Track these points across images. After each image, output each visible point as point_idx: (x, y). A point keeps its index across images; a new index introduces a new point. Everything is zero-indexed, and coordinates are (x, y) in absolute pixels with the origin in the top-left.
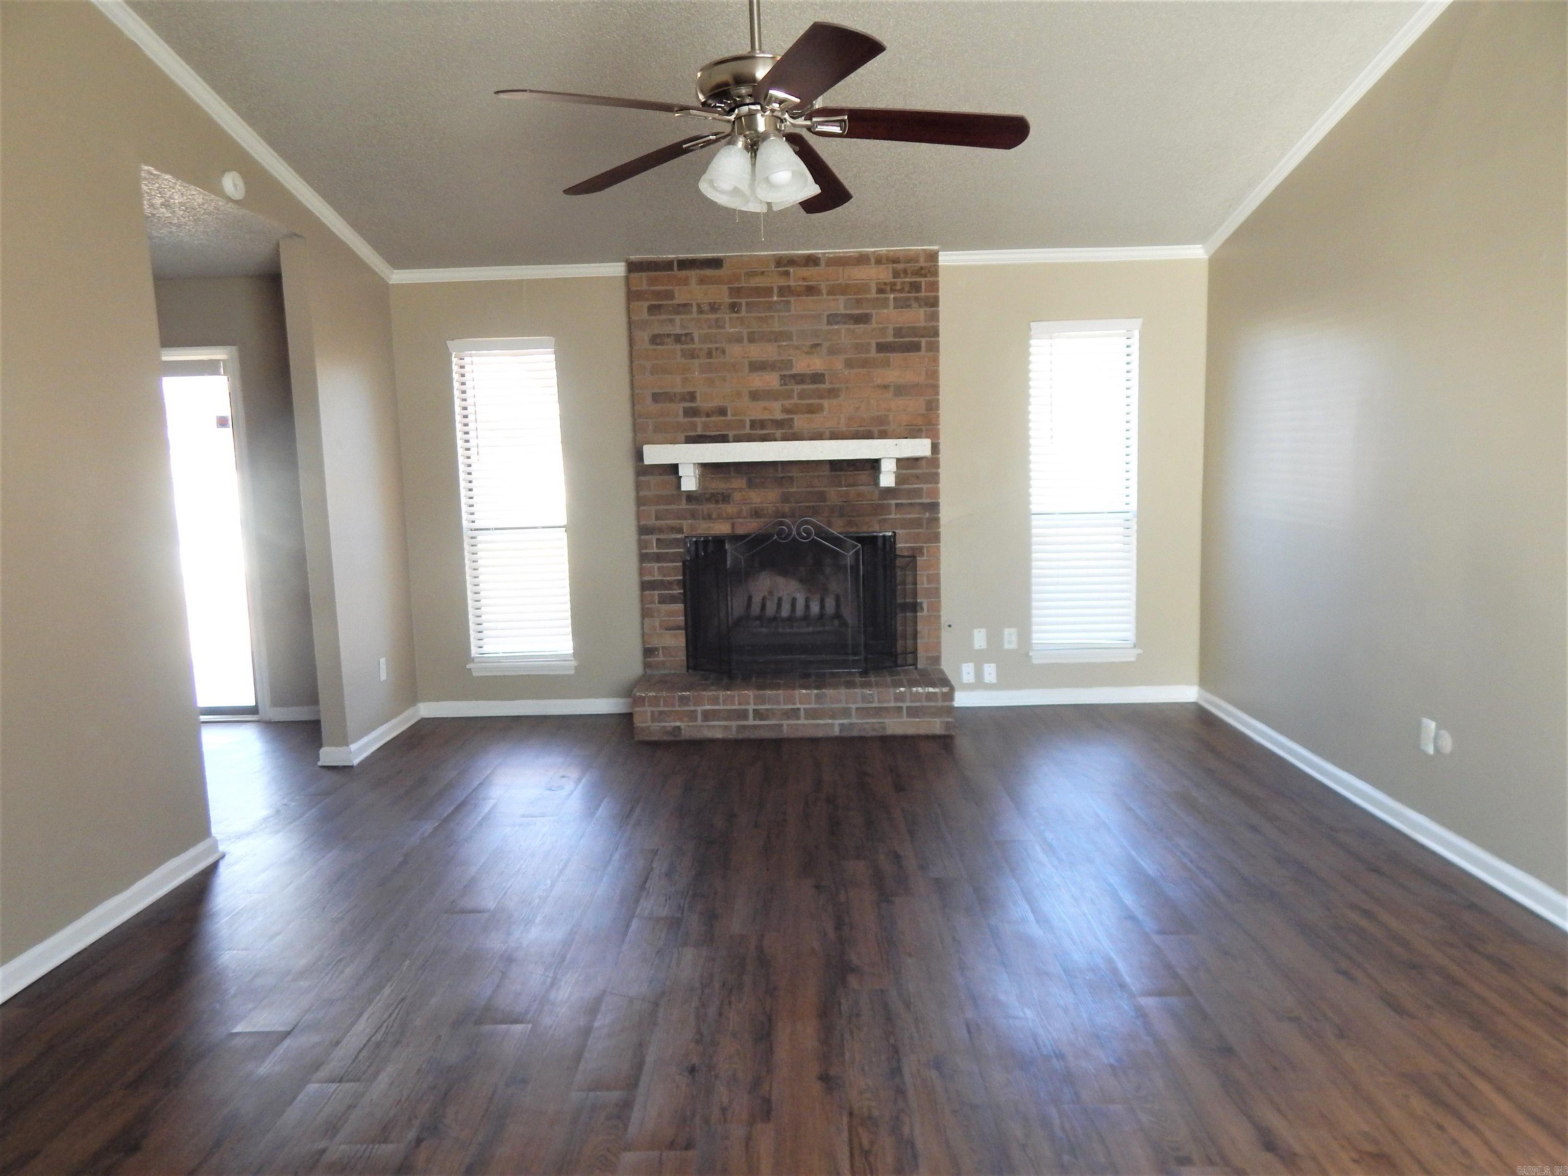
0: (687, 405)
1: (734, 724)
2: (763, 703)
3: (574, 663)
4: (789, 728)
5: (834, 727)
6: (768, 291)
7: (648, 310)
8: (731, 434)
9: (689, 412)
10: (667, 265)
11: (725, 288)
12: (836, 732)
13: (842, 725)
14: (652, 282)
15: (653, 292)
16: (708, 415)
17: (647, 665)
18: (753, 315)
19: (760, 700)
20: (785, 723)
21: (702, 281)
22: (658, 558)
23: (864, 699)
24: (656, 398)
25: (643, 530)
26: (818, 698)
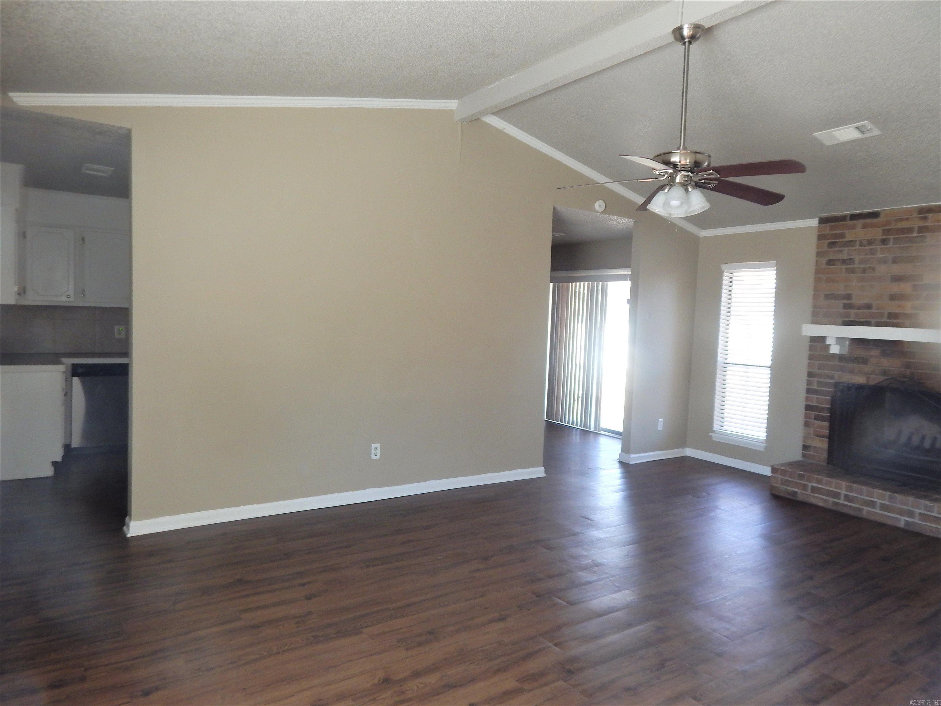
0: (846, 301)
1: (831, 500)
2: (851, 492)
3: (764, 445)
4: (866, 511)
5: (902, 521)
6: (910, 230)
7: (828, 245)
8: (873, 321)
9: (846, 306)
10: (843, 218)
11: (880, 230)
12: (902, 524)
13: (907, 522)
14: (832, 229)
15: (832, 234)
16: (859, 308)
17: (804, 455)
18: (898, 246)
19: (850, 489)
20: (866, 508)
21: (864, 226)
22: (816, 392)
23: (926, 508)
24: (827, 297)
25: (810, 375)
26: (891, 498)
